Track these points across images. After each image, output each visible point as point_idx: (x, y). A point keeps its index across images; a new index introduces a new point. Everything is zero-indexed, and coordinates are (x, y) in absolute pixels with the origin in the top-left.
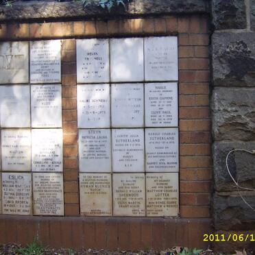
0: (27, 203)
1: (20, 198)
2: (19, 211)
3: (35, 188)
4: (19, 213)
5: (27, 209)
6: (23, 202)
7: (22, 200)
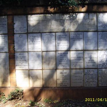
0: (95, 81)
1: (92, 80)
2: (92, 85)
3: (99, 75)
4: (92, 86)
5: (95, 84)
6: (93, 81)
7: (93, 80)
